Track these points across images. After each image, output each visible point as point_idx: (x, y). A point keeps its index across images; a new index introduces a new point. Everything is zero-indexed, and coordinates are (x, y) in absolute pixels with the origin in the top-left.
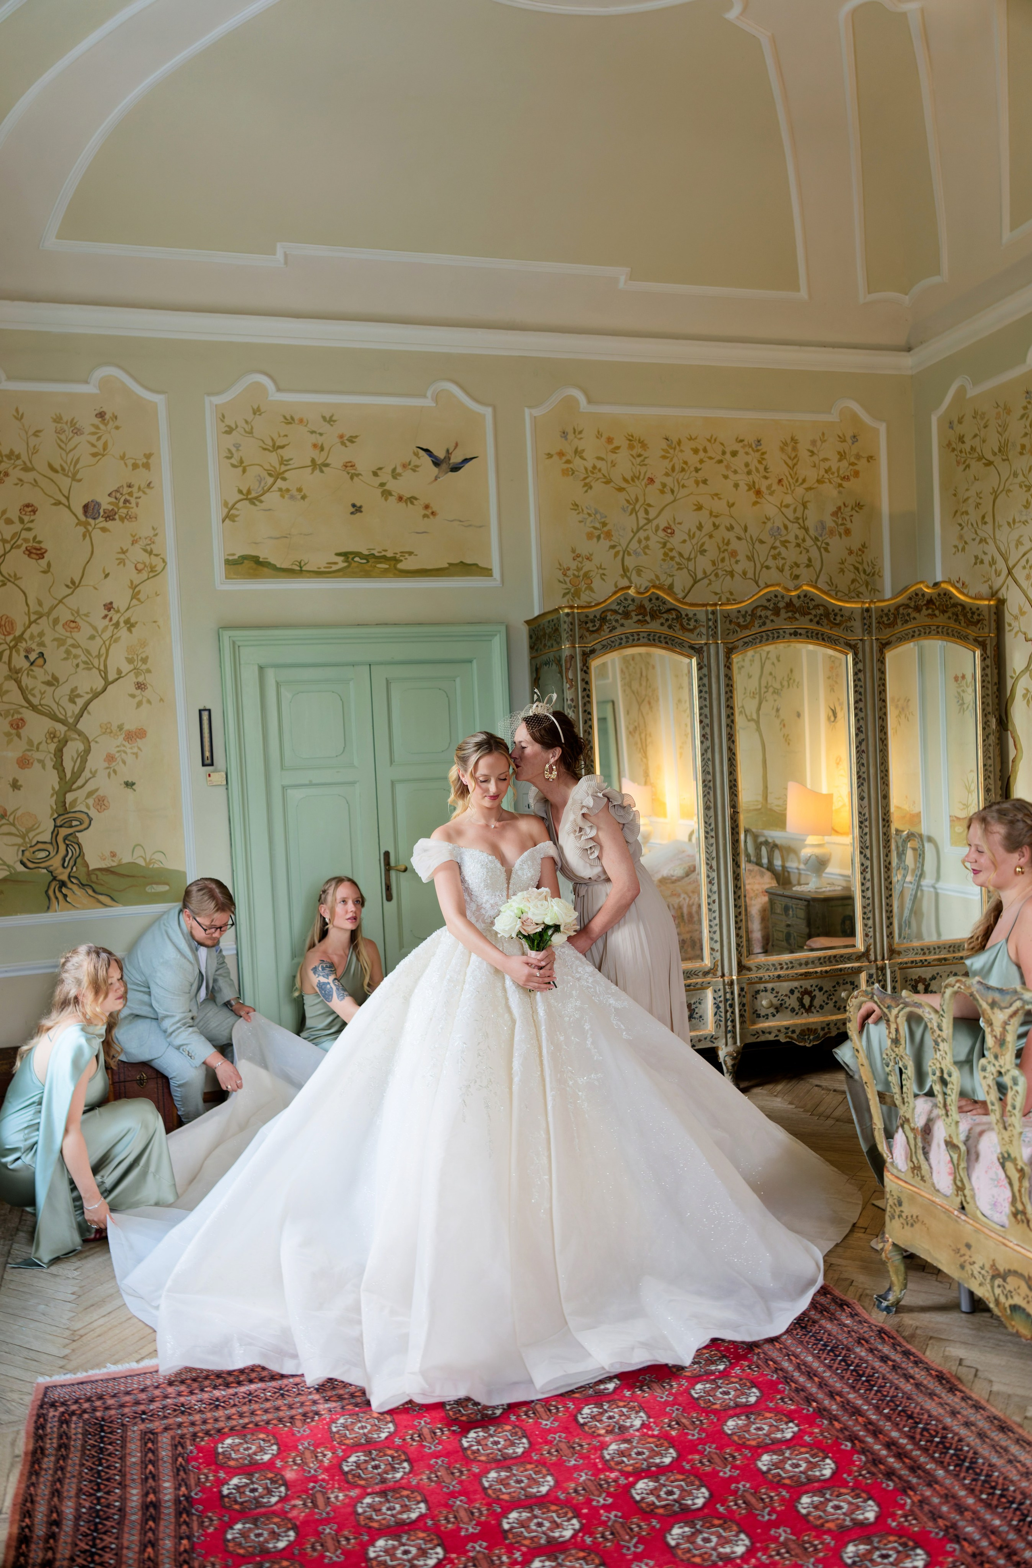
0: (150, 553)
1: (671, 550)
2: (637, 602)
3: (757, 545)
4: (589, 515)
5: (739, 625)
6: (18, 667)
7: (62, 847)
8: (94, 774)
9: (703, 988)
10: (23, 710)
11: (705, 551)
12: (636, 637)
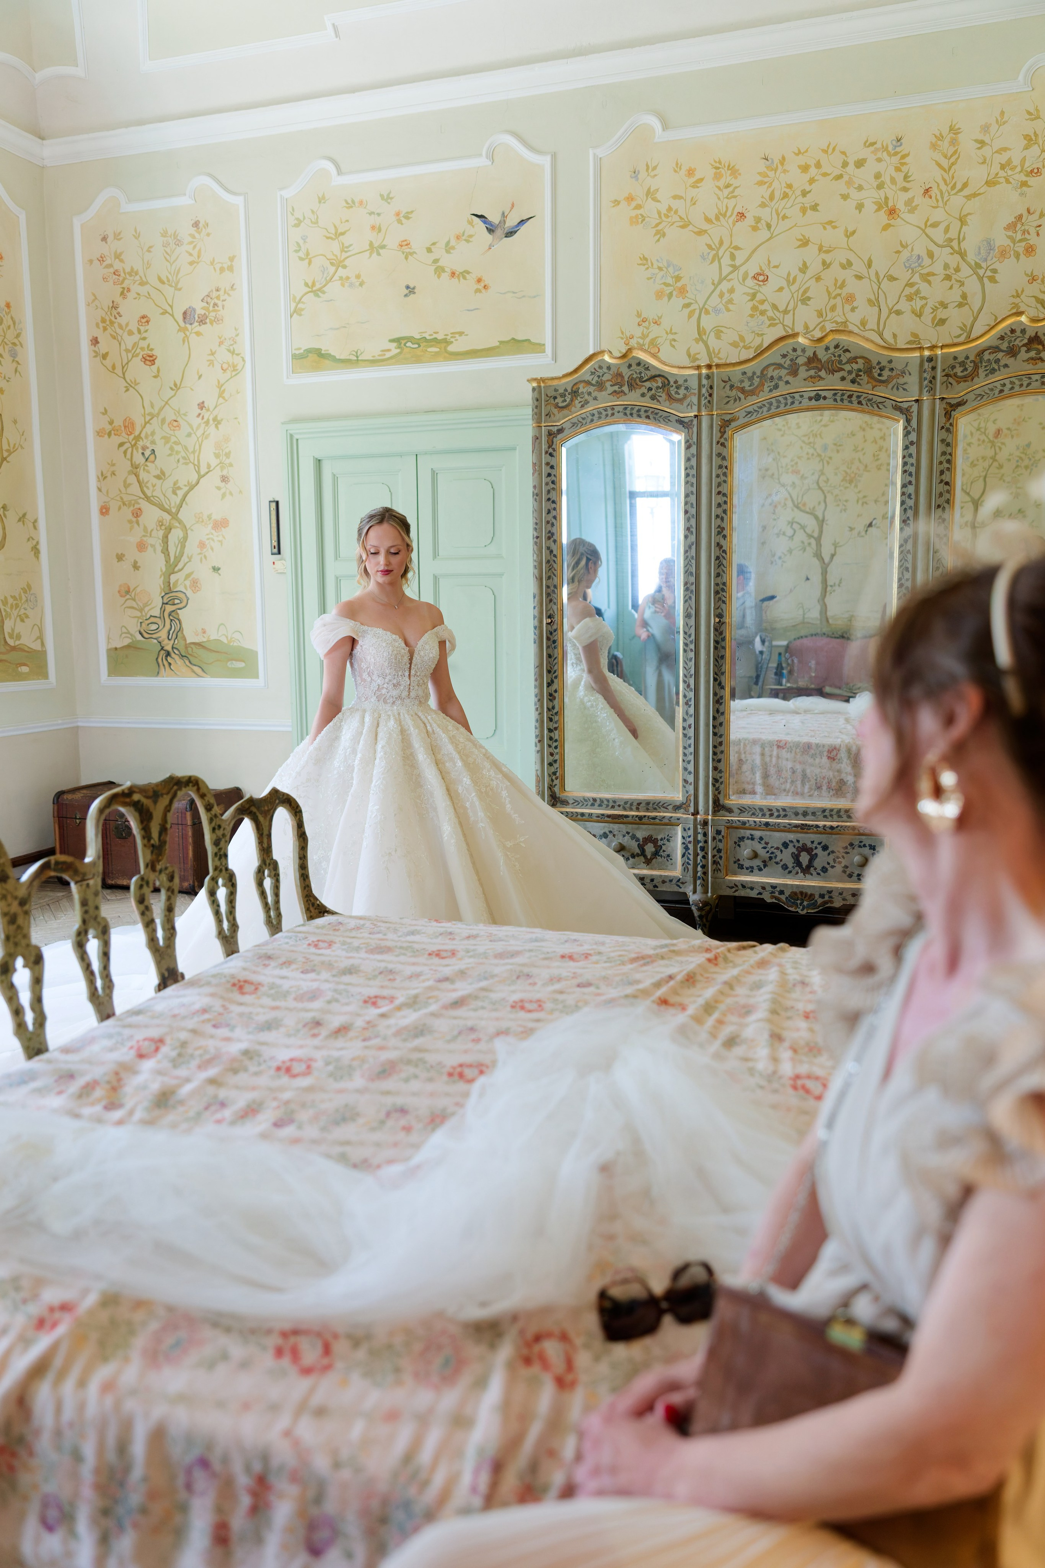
0: (233, 353)
1: (762, 302)
2: (614, 370)
3: (885, 284)
4: (660, 269)
5: (743, 390)
6: (137, 463)
7: (168, 621)
8: (190, 559)
9: (671, 823)
10: (141, 501)
11: (809, 299)
12: (610, 412)
